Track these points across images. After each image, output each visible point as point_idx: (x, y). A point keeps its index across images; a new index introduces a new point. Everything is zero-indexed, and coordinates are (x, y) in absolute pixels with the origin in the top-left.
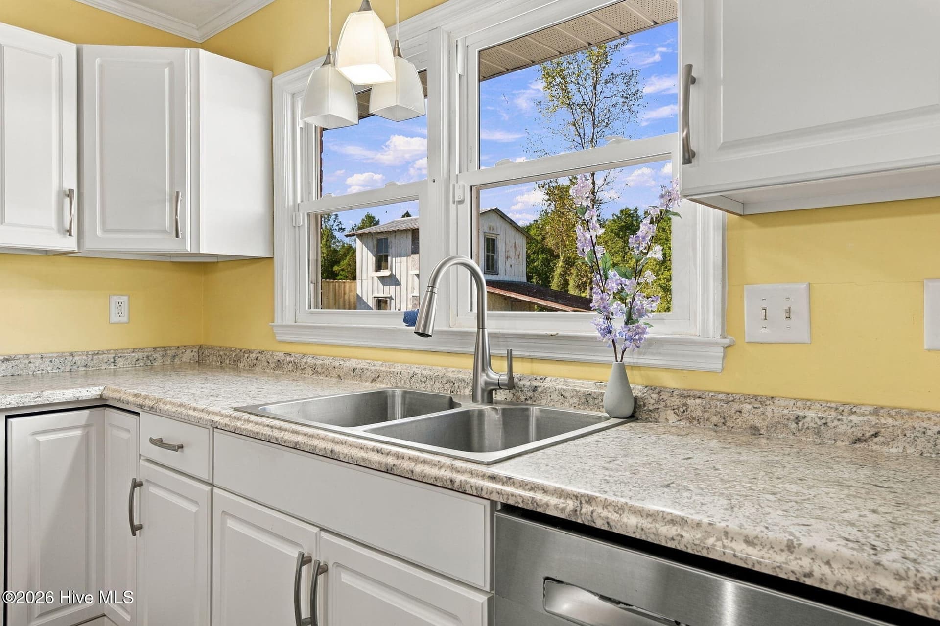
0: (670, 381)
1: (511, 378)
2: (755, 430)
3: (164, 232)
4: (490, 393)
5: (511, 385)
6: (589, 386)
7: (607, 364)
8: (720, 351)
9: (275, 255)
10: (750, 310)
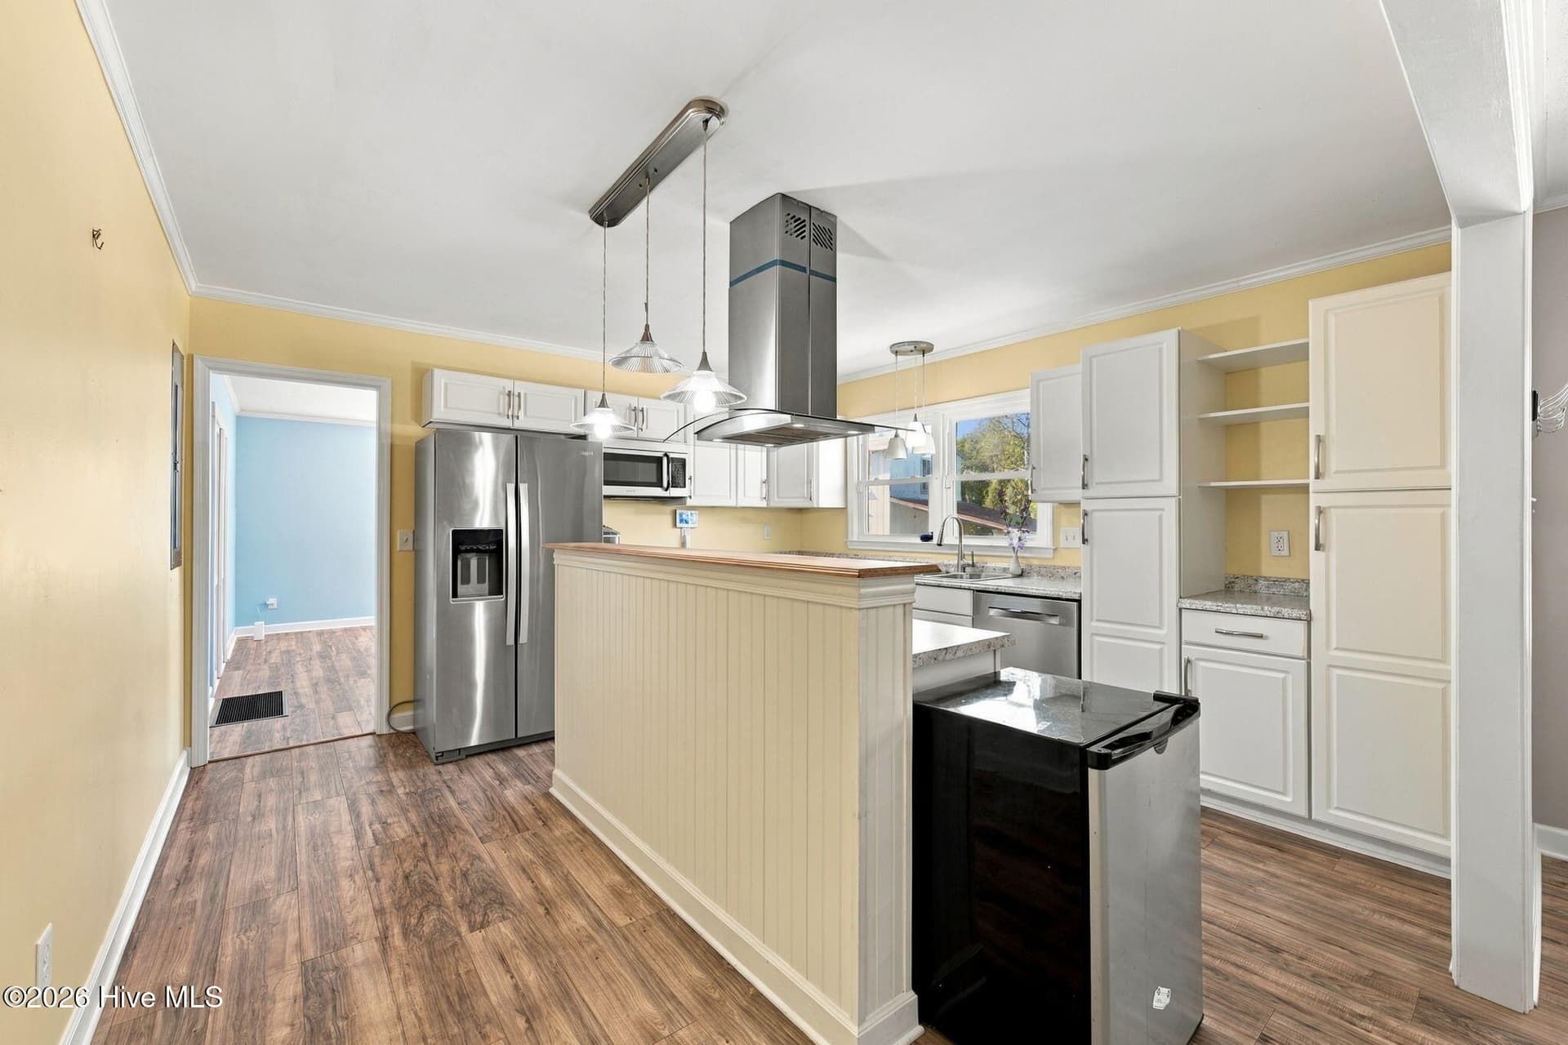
0: (1035, 562)
1: (973, 563)
2: (1063, 578)
3: (804, 497)
4: (964, 569)
5: (973, 565)
6: (1005, 565)
7: (1011, 557)
8: (1052, 551)
9: (849, 506)
10: (1062, 537)
